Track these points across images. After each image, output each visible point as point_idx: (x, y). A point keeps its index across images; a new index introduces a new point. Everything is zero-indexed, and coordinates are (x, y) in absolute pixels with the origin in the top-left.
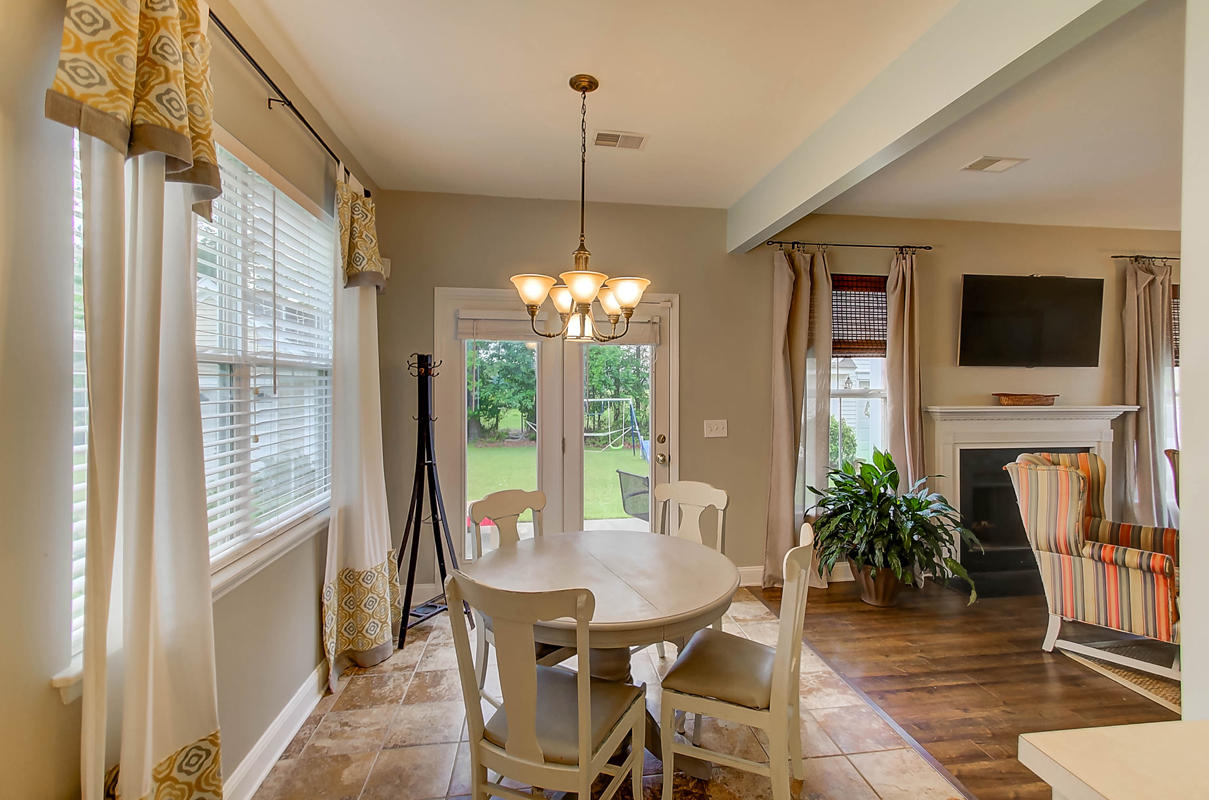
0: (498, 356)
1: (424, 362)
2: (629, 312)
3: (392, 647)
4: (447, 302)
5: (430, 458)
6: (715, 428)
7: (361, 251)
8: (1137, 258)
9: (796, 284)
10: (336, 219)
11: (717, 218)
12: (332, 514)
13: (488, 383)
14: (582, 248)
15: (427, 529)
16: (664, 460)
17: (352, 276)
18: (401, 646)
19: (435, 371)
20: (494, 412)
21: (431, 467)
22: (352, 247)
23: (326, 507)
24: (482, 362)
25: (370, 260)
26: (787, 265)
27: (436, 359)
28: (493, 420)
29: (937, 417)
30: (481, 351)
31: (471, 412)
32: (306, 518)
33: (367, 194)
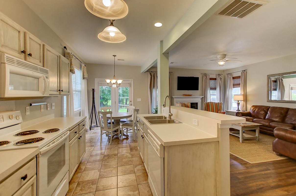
0: (107, 88)
1: (93, 90)
2: (120, 84)
3: (89, 130)
4: (97, 80)
5: (94, 104)
6: (139, 100)
7: (85, 75)
8: (205, 74)
9: (151, 78)
10: (82, 71)
11: (139, 67)
12: (81, 110)
13: (105, 94)
14: (114, 76)
15: (94, 114)
16: (131, 105)
17: (84, 78)
18: (90, 130)
19: (95, 91)
20: (107, 100)
21: (94, 105)
22: (84, 74)
23: (81, 109)
24: (104, 89)
25: (86, 76)
26: (150, 75)
27: (95, 89)
28: (106, 102)
29: (174, 98)
30: (103, 87)
31: (101, 101)
32: (78, 110)
33: (85, 66)
